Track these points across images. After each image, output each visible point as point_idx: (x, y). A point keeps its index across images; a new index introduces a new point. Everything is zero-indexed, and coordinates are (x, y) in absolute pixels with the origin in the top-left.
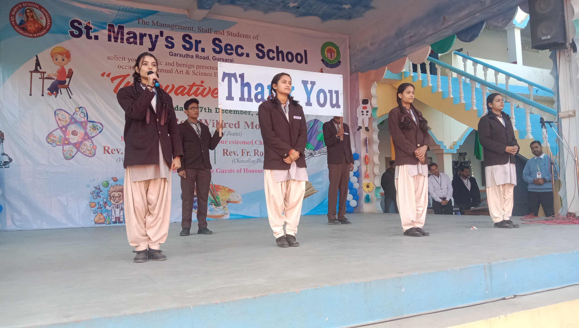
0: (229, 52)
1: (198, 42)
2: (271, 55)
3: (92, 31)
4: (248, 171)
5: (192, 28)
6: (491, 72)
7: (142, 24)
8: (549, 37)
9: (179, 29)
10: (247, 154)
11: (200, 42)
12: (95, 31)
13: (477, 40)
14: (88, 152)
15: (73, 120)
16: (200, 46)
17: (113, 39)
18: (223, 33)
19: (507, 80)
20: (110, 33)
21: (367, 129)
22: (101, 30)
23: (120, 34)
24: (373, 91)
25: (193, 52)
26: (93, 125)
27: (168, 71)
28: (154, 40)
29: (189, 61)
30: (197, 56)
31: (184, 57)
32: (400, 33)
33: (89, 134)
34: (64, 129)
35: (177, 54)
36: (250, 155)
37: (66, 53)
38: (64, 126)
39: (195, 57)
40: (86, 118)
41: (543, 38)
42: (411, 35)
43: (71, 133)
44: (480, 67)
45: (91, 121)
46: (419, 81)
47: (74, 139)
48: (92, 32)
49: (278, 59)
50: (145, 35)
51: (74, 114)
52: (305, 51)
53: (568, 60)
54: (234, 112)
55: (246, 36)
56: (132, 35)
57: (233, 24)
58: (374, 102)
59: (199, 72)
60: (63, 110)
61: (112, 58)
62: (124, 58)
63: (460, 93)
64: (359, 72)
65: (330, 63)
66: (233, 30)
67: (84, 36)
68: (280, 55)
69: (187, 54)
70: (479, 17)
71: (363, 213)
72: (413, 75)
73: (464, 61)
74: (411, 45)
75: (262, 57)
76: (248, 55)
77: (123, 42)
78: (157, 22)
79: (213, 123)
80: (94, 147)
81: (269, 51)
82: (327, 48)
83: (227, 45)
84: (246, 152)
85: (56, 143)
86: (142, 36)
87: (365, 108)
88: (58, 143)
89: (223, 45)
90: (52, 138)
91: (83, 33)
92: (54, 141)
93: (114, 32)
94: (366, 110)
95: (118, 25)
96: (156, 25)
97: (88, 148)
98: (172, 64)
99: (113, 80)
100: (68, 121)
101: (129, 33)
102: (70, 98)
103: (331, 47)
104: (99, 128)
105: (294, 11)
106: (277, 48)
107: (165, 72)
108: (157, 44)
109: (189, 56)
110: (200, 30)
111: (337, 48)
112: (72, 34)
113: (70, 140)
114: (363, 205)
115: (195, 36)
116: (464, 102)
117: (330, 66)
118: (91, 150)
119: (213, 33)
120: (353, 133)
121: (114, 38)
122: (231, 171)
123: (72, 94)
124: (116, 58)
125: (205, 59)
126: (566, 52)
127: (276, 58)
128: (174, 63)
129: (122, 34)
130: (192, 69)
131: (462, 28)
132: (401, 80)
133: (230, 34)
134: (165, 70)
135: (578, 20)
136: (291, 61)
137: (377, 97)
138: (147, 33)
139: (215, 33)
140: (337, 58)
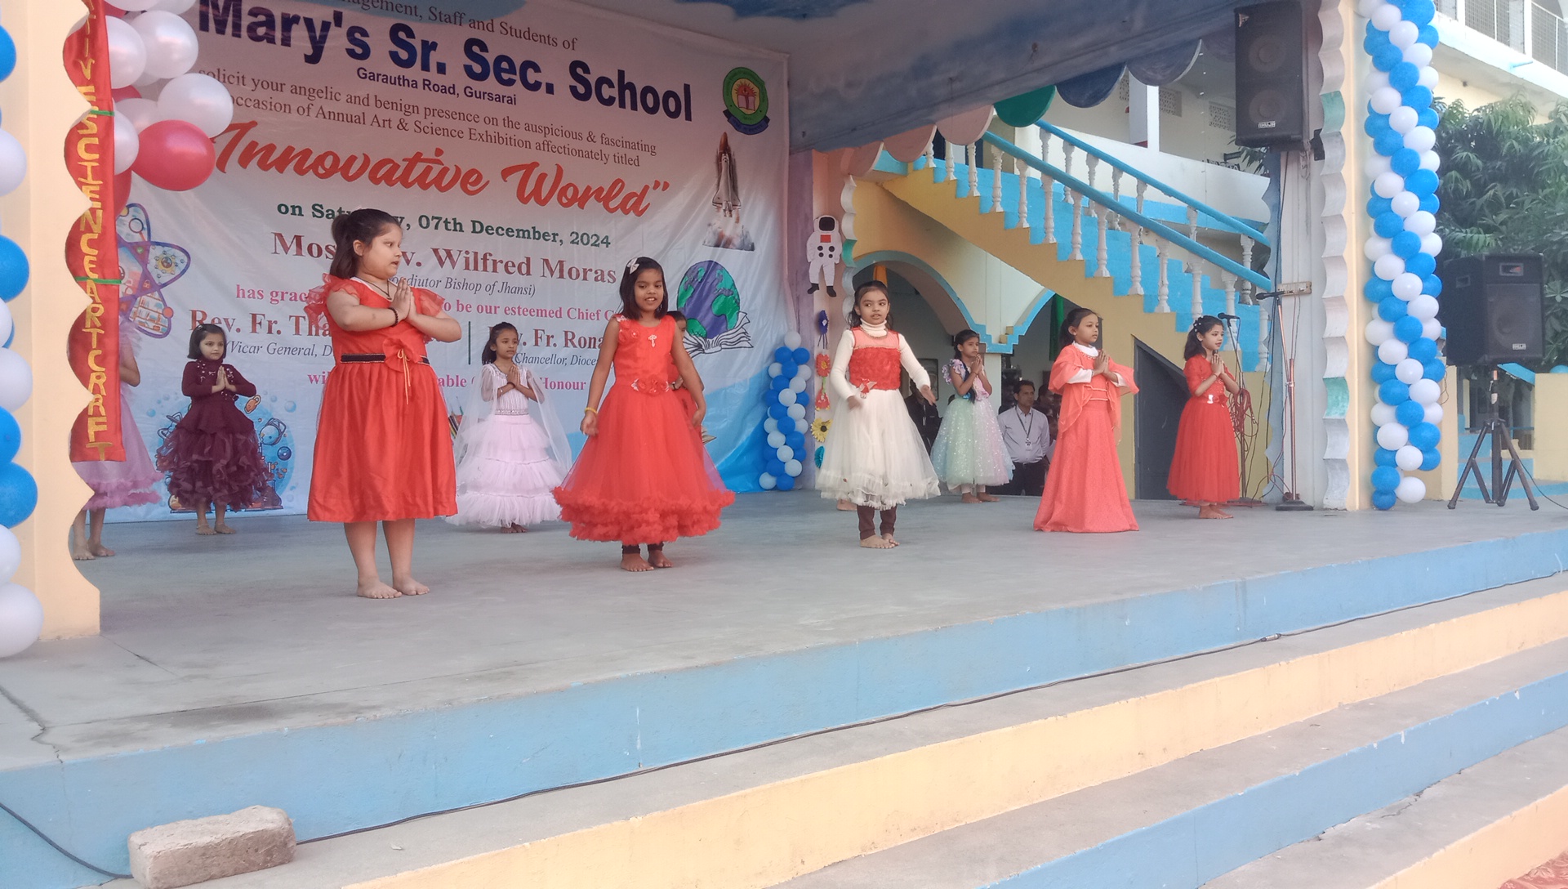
0: (505, 76)
2: (607, 92)
5: (415, 7)
6: (1104, 169)
8: (1273, 124)
9: (382, 8)
10: (546, 341)
11: (434, 46)
14: (151, 325)
16: (434, 58)
17: (212, 25)
18: (490, 26)
20: (204, 9)
21: (831, 291)
23: (231, 12)
24: (847, 198)
25: (415, 72)
26: (165, 253)
27: (354, 119)
28: (318, 34)
29: (407, 95)
30: (427, 82)
31: (395, 83)
32: (923, 69)
33: (154, 276)
35: (378, 75)
36: (555, 345)
39: (420, 84)
40: (145, 233)
41: (1263, 125)
42: (952, 75)
45: (158, 244)
46: (949, 182)
49: (622, 105)
50: (296, 19)
52: (687, 88)
53: (1303, 174)
54: (518, 233)
55: (548, 40)
56: (262, 18)
59: (430, 126)
62: (243, 77)
63: (1046, 219)
64: (813, 152)
65: (743, 121)
66: (515, 20)
68: (627, 93)
69: (401, 77)
72: (936, 166)
74: (951, 99)
75: (585, 97)
76: (550, 89)
77: (239, 36)
79: (467, 260)
80: (168, 313)
81: (602, 81)
82: (738, 82)
83: (501, 59)
84: (545, 338)
86: (289, 22)
87: (826, 239)
89: (490, 57)
93: (216, 7)
94: (829, 245)
97: (152, 313)
98: (365, 101)
101: (253, 13)
103: (748, 82)
104: (179, 262)
106: (621, 74)
107: (345, 120)
108: (326, 45)
109: (406, 82)
110: (435, 16)
111: (761, 84)
115: (423, 31)
116: (1055, 241)
117: (745, 128)
118: (159, 319)
119: (466, 26)
120: (797, 299)
121: (216, 22)
124: (220, 75)
125: (445, 92)
127: (617, 102)
128: (368, 99)
129: (238, 15)
130: (414, 117)
132: (905, 175)
133: (509, 31)
134: (345, 116)
135: (1333, 94)
136: (652, 111)
137: (855, 215)
138: (302, 15)
139: (472, 25)
140: (760, 110)
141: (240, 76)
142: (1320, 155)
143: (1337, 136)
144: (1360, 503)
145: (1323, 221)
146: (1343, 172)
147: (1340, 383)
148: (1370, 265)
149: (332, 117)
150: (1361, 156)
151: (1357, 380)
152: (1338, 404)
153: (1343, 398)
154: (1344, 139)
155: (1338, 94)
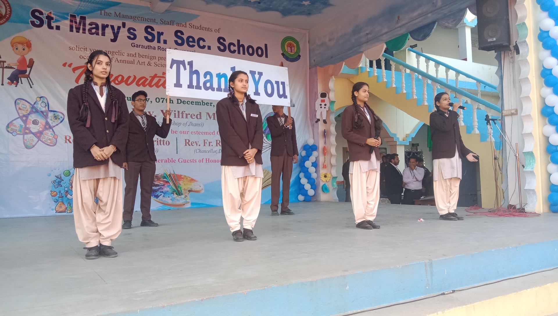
0: (191, 44)
1: (160, 34)
2: (233, 48)
3: (54, 20)
4: (210, 161)
5: (155, 19)
6: (442, 69)
7: (105, 15)
8: (495, 39)
9: (141, 20)
10: (209, 144)
11: (162, 33)
12: (57, 21)
13: (428, 39)
14: (49, 141)
15: (34, 110)
16: (162, 38)
17: (74, 29)
18: (185, 26)
19: (457, 77)
20: (71, 23)
21: (325, 122)
22: (63, 20)
23: (82, 24)
24: (331, 85)
25: (155, 44)
26: (54, 114)
27: (130, 62)
28: (116, 31)
29: (151, 52)
30: (159, 47)
31: (147, 48)
32: (357, 31)
33: (51, 123)
34: (25, 118)
35: (140, 45)
36: (212, 146)
37: (27, 43)
38: (24, 116)
39: (157, 48)
40: (47, 107)
41: (489, 40)
42: (367, 32)
43: (31, 122)
44: (432, 64)
45: (52, 111)
46: (374, 76)
47: (35, 129)
48: (53, 22)
49: (239, 53)
50: (107, 26)
51: (35, 103)
52: (266, 45)
53: (511, 61)
54: (196, 103)
55: (208, 29)
56: (94, 26)
57: (196, 16)
58: (332, 95)
59: (160, 64)
60: (23, 100)
61: (74, 48)
62: (86, 48)
63: (412, 89)
64: (318, 67)
65: (290, 57)
66: (195, 22)
67: (45, 26)
68: (241, 48)
70: (430, 17)
71: (320, 201)
72: (369, 70)
73: (417, 58)
74: (367, 42)
75: (224, 50)
76: (209, 48)
77: (85, 33)
78: (120, 13)
79: (175, 114)
80: (55, 137)
81: (231, 44)
82: (287, 42)
83: (189, 37)
84: (208, 143)
85: (16, 133)
86: (104, 27)
87: (323, 101)
88: (18, 133)
89: (185, 37)
90: (12, 127)
91: (45, 23)
92: (15, 131)
93: (76, 22)
94: (324, 103)
95: (80, 15)
96: (118, 16)
97: (49, 137)
98: (134, 55)
99: (74, 70)
100: (29, 110)
101: (90, 24)
102: (31, 87)
103: (291, 42)
104: (60, 117)
105: (255, 5)
106: (239, 41)
107: (126, 63)
108: (119, 35)
109: (151, 47)
110: (163, 23)
111: (297, 43)
112: (33, 23)
113: (31, 129)
114: (320, 194)
115: (158, 28)
116: (416, 98)
117: (291, 60)
118: (52, 139)
119: (175, 26)
120: (312, 125)
121: (76, 28)
122: (193, 161)
123: (33, 84)
124: (78, 48)
126: (510, 54)
127: (237, 52)
128: (136, 54)
129: (84, 25)
130: (154, 61)
131: (415, 27)
132: (358, 75)
133: (193, 26)
134: (126, 61)
135: (522, 24)
136: (252, 55)
137: (335, 91)
138: (109, 24)
139: (178, 25)
140: (296, 52)
141: (85, 48)
142: (518, 52)
143: (524, 42)
144: (543, 210)
145: (520, 81)
146: (528, 58)
147: (531, 154)
148: (543, 99)
149: (121, 62)
150: (537, 51)
151: (539, 153)
152: (531, 164)
153: (532, 161)
154: (528, 44)
155: (524, 24)
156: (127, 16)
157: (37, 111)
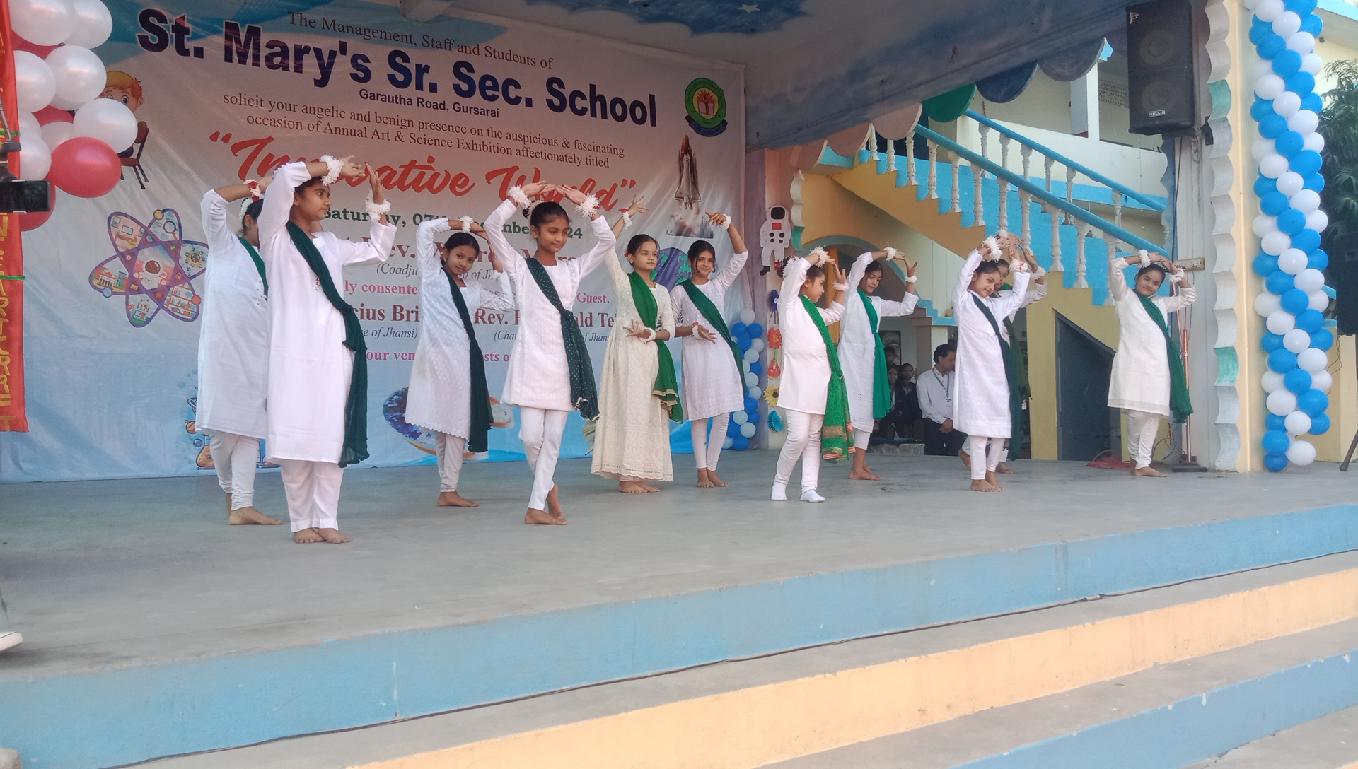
0: (489, 93)
1: (422, 70)
2: (579, 103)
3: (190, 36)
5: (410, 36)
6: (1037, 158)
7: (301, 25)
8: (1163, 112)
9: (381, 38)
11: (427, 69)
12: (196, 37)
13: (1019, 99)
14: (182, 310)
15: (149, 239)
16: (427, 78)
17: (235, 57)
18: (476, 51)
19: (1070, 177)
20: (228, 43)
22: (208, 35)
23: (251, 45)
24: (796, 190)
25: (410, 92)
26: (193, 250)
27: (357, 133)
28: (326, 61)
29: (403, 111)
30: (420, 100)
31: (393, 102)
32: (858, 73)
33: (185, 270)
34: (129, 257)
35: (378, 95)
37: (132, 86)
38: (129, 252)
39: (415, 102)
40: (177, 233)
41: (1152, 114)
42: (883, 77)
43: (144, 265)
44: (1014, 146)
45: (188, 242)
46: (889, 173)
47: (152, 281)
48: (188, 39)
49: (594, 114)
50: (307, 49)
51: (151, 224)
52: (652, 98)
53: (1195, 158)
55: (527, 60)
56: (277, 49)
57: (498, 31)
58: (796, 214)
59: (423, 137)
60: (126, 215)
61: (234, 100)
62: (261, 100)
63: (976, 204)
64: (766, 149)
65: (703, 125)
66: (498, 44)
67: (171, 47)
68: (598, 104)
69: (398, 96)
70: (1025, 54)
71: (767, 450)
72: (878, 159)
73: (983, 131)
74: (882, 99)
75: (560, 109)
76: (529, 103)
77: (258, 65)
78: (334, 21)
81: (576, 94)
82: (699, 91)
83: (485, 78)
85: (112, 290)
86: (301, 52)
87: (777, 226)
88: (116, 290)
89: (476, 77)
90: (102, 277)
91: (170, 41)
92: (108, 285)
93: (238, 41)
95: (247, 25)
96: (331, 27)
97: (183, 301)
98: (366, 118)
99: (236, 148)
100: (139, 239)
101: (270, 45)
102: (143, 188)
103: (707, 91)
105: (636, 10)
106: (593, 88)
107: (349, 134)
108: (333, 71)
109: (402, 100)
110: (428, 43)
111: (720, 93)
112: (145, 42)
113: (143, 283)
114: (768, 433)
115: (417, 56)
116: (984, 224)
117: (705, 131)
118: (189, 305)
119: (455, 51)
120: (751, 279)
121: (239, 54)
123: (146, 180)
124: (243, 100)
125: (437, 108)
126: (1192, 143)
127: (589, 112)
128: (369, 116)
129: (257, 47)
130: (409, 130)
131: (990, 73)
132: (851, 168)
133: (493, 53)
134: (349, 131)
135: (1219, 83)
136: (621, 119)
137: (803, 204)
138: (312, 45)
139: (460, 50)
140: (718, 115)
141: (259, 99)
142: (1210, 140)
143: (1224, 121)
144: (1252, 466)
145: (1212, 201)
146: (1230, 155)
147: (1229, 352)
148: (1258, 240)
149: (338, 132)
150: (1248, 141)
151: (1247, 349)
152: (1229, 372)
153: (1233, 366)
154: (1231, 125)
155: (1224, 82)
156: (350, 29)
157: (156, 242)
